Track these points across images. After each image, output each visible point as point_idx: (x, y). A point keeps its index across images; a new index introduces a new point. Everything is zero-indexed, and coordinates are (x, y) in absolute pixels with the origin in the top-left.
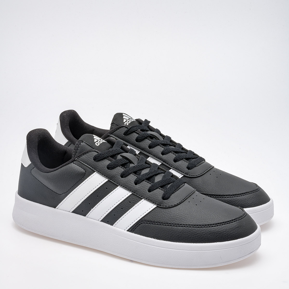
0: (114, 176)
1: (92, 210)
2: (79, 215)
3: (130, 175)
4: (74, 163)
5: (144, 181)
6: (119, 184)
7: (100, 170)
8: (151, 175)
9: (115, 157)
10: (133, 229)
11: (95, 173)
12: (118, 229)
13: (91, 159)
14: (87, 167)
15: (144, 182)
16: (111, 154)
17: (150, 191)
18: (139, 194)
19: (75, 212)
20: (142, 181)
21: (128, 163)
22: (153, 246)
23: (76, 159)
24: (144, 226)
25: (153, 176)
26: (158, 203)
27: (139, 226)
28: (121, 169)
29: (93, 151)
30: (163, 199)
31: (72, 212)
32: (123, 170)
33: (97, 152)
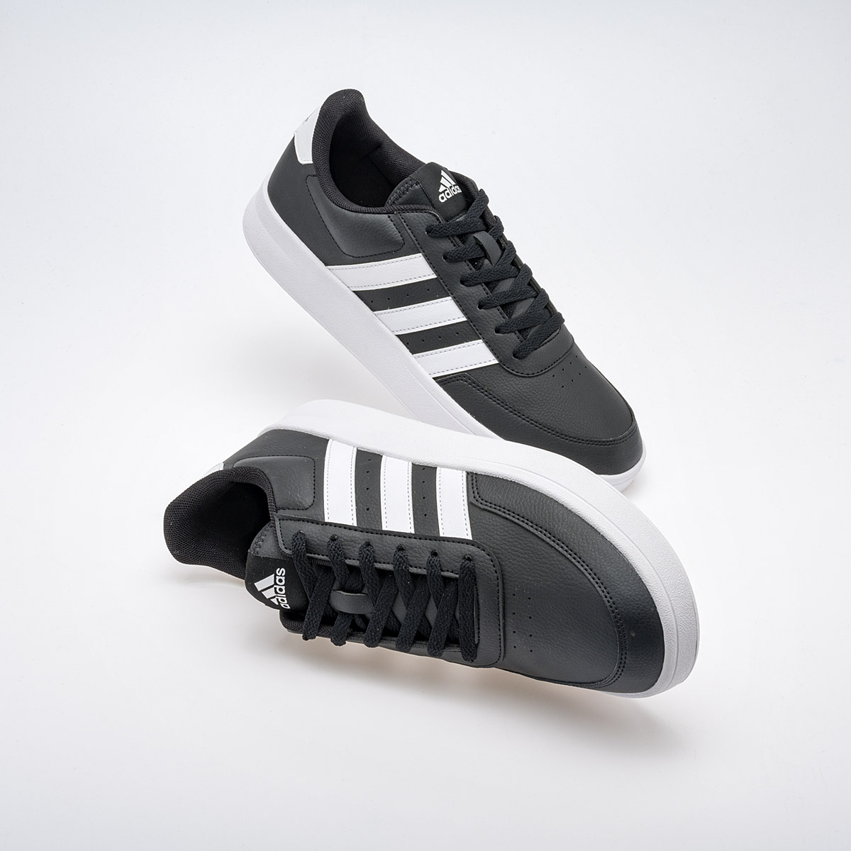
0: (450, 276)
1: (389, 310)
2: (365, 303)
3: (477, 286)
4: (389, 216)
5: (496, 307)
6: (452, 293)
7: (429, 252)
8: (512, 299)
9: (465, 238)
10: (444, 382)
11: (420, 254)
12: (419, 366)
13: (422, 226)
15: (495, 310)
16: (460, 231)
17: (498, 331)
18: (478, 327)
19: (359, 294)
20: (493, 307)
21: (484, 257)
23: (397, 212)
24: (463, 387)
25: (515, 302)
26: (504, 359)
28: (467, 268)
29: (430, 213)
30: (514, 356)
31: (354, 292)
32: (469, 272)
33: (438, 219)
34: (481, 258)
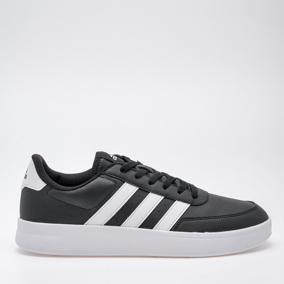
0: (144, 184)
1: (128, 218)
3: (156, 182)
4: (101, 177)
6: (150, 191)
7: (129, 180)
10: (176, 228)
11: (126, 183)
12: (159, 231)
13: (118, 171)
14: (116, 179)
15: (171, 186)
17: (179, 193)
18: (171, 197)
19: (107, 224)
22: (200, 238)
23: (103, 172)
24: (185, 224)
26: (191, 202)
27: (181, 224)
28: (147, 177)
30: (194, 198)
31: (104, 225)
33: (121, 164)
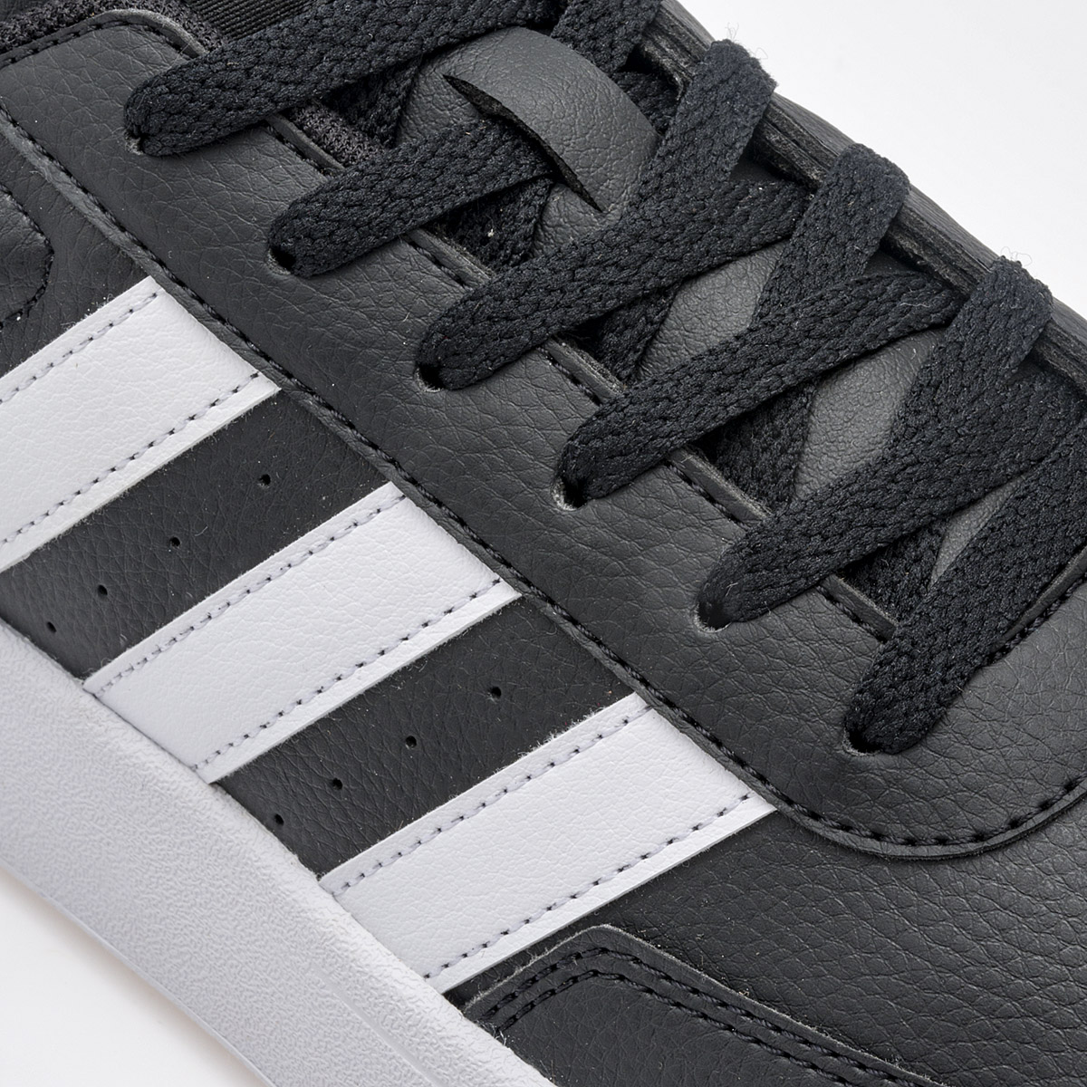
3: (520, 369)
5: (668, 464)
6: (394, 463)
8: (763, 385)
9: (383, 100)
11: (148, 284)
16: (334, 72)
21: (534, 180)
26: (793, 786)
28: (433, 276)
29: (125, 22)
30: (860, 742)
32: (453, 294)
33: (178, 45)
34: (521, 186)
